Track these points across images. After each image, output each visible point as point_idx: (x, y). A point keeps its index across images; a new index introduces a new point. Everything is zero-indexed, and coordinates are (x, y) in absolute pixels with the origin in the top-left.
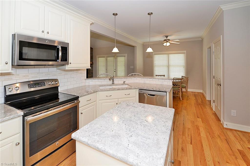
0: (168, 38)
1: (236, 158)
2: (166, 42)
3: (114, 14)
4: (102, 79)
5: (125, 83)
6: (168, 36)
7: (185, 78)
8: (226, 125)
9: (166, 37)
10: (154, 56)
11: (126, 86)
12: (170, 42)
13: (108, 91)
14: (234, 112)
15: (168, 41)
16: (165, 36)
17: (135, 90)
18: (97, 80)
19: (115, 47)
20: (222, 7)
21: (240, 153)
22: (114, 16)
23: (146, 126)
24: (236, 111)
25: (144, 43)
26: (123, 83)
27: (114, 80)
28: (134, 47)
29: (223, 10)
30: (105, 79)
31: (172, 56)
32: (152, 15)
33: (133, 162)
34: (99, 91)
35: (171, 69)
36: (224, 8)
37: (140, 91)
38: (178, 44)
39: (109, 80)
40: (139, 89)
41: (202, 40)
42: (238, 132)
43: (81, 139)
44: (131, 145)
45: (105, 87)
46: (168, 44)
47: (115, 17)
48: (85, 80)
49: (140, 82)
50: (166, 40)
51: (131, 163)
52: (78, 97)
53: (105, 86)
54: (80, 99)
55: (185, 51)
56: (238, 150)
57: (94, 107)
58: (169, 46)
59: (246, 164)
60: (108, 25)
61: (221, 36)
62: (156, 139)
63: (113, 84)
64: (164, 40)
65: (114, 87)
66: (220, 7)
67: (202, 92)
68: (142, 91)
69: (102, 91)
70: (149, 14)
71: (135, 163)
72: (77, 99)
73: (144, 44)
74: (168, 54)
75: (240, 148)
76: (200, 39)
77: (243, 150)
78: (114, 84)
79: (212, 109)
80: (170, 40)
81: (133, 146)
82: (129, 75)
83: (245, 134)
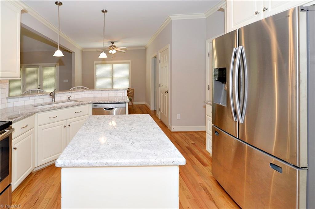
0: (113, 45)
1: (187, 154)
2: (112, 49)
3: (57, 3)
4: (35, 96)
5: (70, 98)
6: (114, 42)
7: (130, 90)
8: (173, 129)
9: (112, 43)
10: (95, 66)
11: (72, 103)
12: (116, 49)
13: (52, 110)
14: (179, 116)
15: (114, 48)
16: (110, 41)
17: (87, 106)
18: (28, 98)
19: (59, 49)
20: (171, 17)
21: (188, 149)
22: (57, 6)
23: (139, 132)
24: (180, 114)
25: (84, 49)
26: (67, 99)
27: (55, 96)
28: (71, 53)
29: (172, 19)
30: (41, 95)
31: (116, 66)
32: (106, 13)
33: (156, 162)
34: (38, 112)
35: (115, 80)
36: (174, 17)
37: (94, 106)
38: (124, 52)
39: (49, 96)
40: (93, 104)
41: (146, 50)
42: (182, 133)
43: (76, 162)
44: (141, 149)
45: (42, 107)
46: (114, 52)
47: (59, 7)
48: (6, 99)
49: (89, 96)
50: (112, 47)
51: (154, 163)
52: (10, 123)
53: (41, 105)
54: (13, 126)
55: (130, 61)
56: (186, 147)
57: (31, 138)
58: (115, 53)
59: (194, 156)
60: (44, 19)
61: (169, 44)
62: (158, 139)
63: (53, 101)
64: (110, 47)
65: (55, 105)
66: (169, 16)
67: (145, 104)
68: (97, 106)
69: (43, 111)
70: (103, 11)
71: (159, 161)
72: (9, 127)
73: (83, 51)
74: (112, 64)
75: (187, 145)
76: (144, 48)
77: (189, 146)
78: (55, 101)
79: (158, 118)
80: (116, 47)
81: (143, 149)
82: (70, 90)
83: (187, 133)
